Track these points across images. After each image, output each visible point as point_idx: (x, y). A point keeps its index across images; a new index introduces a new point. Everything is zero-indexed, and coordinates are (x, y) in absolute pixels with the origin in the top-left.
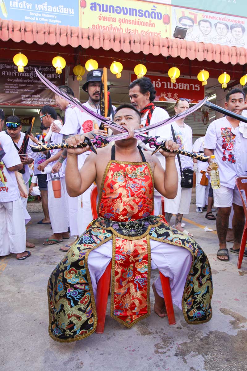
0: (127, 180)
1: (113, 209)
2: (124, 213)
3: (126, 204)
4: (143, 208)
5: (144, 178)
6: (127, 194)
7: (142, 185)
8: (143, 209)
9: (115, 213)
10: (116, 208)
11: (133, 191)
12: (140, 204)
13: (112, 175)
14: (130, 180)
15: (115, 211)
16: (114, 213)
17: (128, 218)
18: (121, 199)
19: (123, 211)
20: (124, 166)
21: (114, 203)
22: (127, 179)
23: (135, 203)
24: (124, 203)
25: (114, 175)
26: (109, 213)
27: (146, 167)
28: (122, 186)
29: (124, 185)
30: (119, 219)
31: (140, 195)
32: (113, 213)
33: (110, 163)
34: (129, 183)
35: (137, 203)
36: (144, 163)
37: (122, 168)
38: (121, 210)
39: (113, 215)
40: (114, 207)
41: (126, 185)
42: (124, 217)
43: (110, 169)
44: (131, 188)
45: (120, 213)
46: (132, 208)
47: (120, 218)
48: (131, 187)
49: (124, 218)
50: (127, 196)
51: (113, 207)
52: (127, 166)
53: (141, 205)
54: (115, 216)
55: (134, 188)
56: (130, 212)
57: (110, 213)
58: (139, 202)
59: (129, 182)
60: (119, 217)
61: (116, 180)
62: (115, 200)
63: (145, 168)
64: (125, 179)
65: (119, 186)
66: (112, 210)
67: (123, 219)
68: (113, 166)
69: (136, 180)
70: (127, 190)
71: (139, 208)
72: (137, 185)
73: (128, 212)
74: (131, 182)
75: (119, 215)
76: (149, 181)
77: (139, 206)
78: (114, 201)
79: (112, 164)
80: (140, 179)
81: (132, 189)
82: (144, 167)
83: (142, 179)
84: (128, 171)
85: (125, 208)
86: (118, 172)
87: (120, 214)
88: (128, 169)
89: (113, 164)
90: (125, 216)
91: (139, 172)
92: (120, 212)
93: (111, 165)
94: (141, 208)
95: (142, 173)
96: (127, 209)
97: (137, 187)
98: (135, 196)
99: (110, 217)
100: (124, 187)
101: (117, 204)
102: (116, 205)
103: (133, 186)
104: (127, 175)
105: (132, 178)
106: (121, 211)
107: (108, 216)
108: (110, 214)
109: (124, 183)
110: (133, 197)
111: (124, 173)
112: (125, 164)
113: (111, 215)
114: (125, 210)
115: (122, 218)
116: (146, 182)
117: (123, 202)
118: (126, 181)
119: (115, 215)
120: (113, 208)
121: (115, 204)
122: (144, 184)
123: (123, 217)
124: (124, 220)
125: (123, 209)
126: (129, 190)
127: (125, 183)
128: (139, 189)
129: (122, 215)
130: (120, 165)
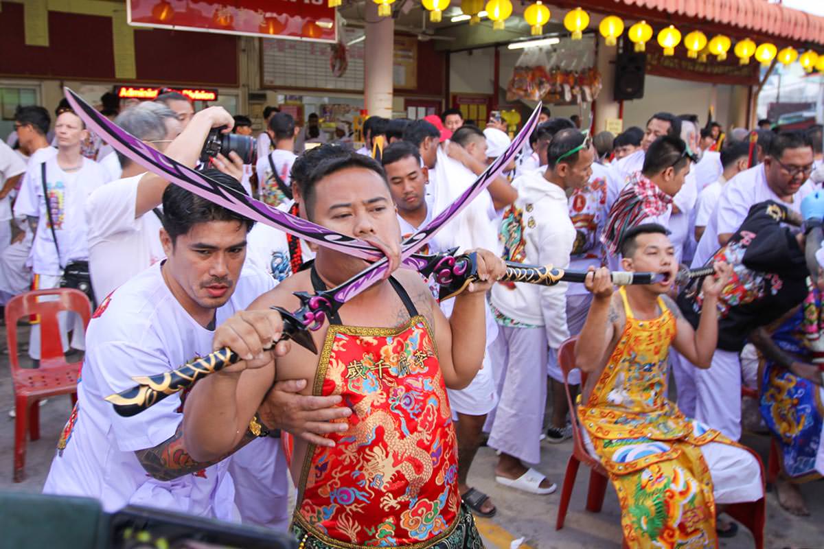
0: (389, 384)
1: (362, 477)
2: (396, 486)
3: (399, 458)
4: (443, 456)
5: (426, 369)
6: (395, 429)
7: (426, 389)
8: (443, 460)
9: (369, 487)
10: (370, 474)
11: (412, 416)
12: (435, 447)
13: (344, 374)
14: (398, 385)
15: (370, 482)
16: (367, 488)
17: (409, 502)
18: (385, 446)
19: (394, 481)
20: (375, 342)
21: (364, 458)
22: (390, 382)
23: (423, 449)
24: (395, 456)
25: (350, 373)
26: (349, 487)
27: (421, 331)
28: (379, 404)
29: (383, 401)
30: (381, 506)
31: (428, 421)
32: (363, 489)
33: (330, 337)
34: (396, 395)
35: (427, 449)
36: (416, 319)
37: (368, 348)
38: (387, 479)
39: (363, 496)
40: (367, 470)
41: (390, 402)
42: (399, 499)
43: (333, 354)
44: (403, 406)
45: (385, 487)
46: (418, 467)
47: (385, 502)
48: (405, 404)
49: (397, 503)
50: (398, 434)
51: (361, 469)
52: (382, 341)
53: (439, 449)
54: (368, 498)
55: (411, 407)
56: (414, 480)
57: (353, 488)
58: (432, 441)
59: (395, 391)
60: (382, 499)
61: (358, 388)
62: (367, 451)
63: (422, 336)
64: (383, 383)
65: (372, 405)
66: (358, 479)
67: (395, 505)
68: (341, 343)
69: (410, 381)
70: (396, 417)
71: (433, 461)
72: (415, 393)
73: (407, 483)
74: (402, 390)
75: (383, 494)
76: (438, 373)
77: (433, 455)
78: (365, 453)
79: (336, 340)
80: (419, 374)
81: (408, 409)
82: (417, 333)
83: (421, 372)
84: (387, 357)
85: (398, 472)
86: (358, 362)
87: (384, 491)
88: (386, 352)
89: (341, 339)
90: (399, 496)
91: (412, 353)
92: (385, 484)
93: (336, 343)
94: (440, 458)
95: (418, 354)
96: (404, 473)
97: (417, 401)
98: (419, 428)
99: (353, 499)
100: (385, 407)
101: (373, 461)
102: (370, 463)
103: (407, 401)
104: (386, 371)
105: (400, 377)
106: (388, 482)
107: (346, 497)
108: (351, 490)
109: (382, 394)
110: (415, 433)
111: (378, 366)
112: (375, 338)
113: (355, 493)
114: (399, 477)
115: (393, 503)
116: (433, 377)
117: (390, 455)
118: (386, 389)
119: (371, 495)
120: (363, 472)
121: (368, 461)
122: (431, 385)
123: (395, 498)
124: (399, 507)
125: (394, 475)
126: (401, 415)
127: (385, 396)
128: (421, 404)
129: (391, 495)
130: (361, 341)
